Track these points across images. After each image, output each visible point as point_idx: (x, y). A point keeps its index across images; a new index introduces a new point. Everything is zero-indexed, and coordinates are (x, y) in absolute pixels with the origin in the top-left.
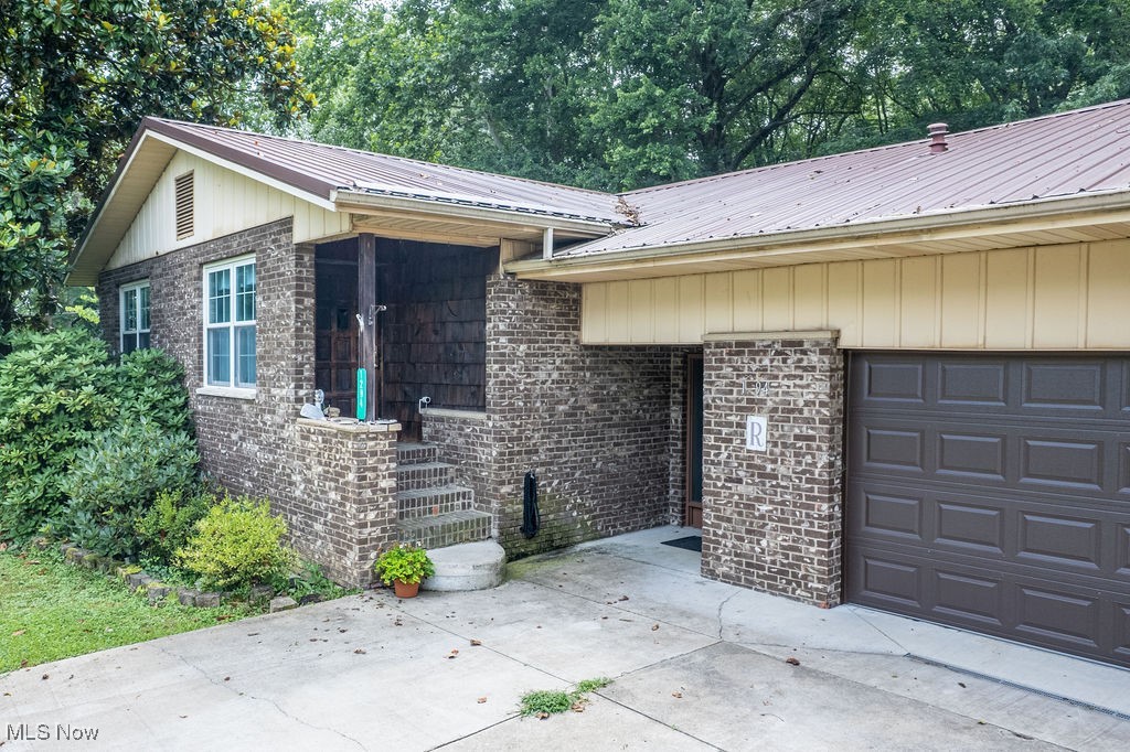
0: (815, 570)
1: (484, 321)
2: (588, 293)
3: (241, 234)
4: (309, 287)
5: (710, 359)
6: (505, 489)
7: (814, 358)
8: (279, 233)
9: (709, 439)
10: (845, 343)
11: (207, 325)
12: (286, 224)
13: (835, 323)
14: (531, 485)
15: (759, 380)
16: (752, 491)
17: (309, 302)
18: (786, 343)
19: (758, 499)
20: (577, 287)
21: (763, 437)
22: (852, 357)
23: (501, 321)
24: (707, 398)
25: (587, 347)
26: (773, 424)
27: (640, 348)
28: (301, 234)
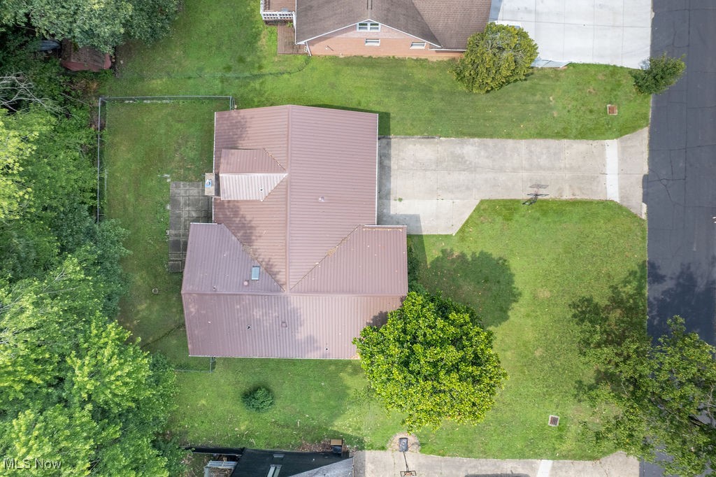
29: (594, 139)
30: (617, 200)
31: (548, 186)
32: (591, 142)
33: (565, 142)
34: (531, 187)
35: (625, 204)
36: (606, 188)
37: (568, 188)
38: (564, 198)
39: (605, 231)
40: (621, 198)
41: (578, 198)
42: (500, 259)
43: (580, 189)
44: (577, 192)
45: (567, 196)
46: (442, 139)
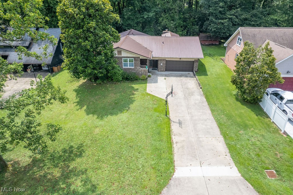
0: (164, 70)
3: (131, 57)
5: (159, 60)
8: (138, 58)
9: (159, 65)
10: (166, 60)
11: (123, 62)
17: (140, 62)
18: (163, 60)
28: (140, 58)
29: (232, 157)
30: (176, 175)
31: (182, 128)
32: (229, 155)
33: (221, 138)
34: (179, 120)
35: (172, 182)
36: (187, 166)
37: (182, 139)
38: (173, 137)
39: (143, 166)
40: (179, 179)
41: (175, 145)
42: (129, 108)
43: (183, 147)
44: (179, 145)
45: (175, 139)
46: (201, 89)
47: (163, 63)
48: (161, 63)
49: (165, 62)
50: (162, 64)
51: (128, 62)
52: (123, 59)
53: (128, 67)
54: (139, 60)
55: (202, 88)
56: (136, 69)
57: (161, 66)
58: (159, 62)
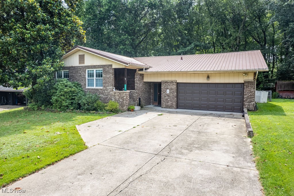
0: (174, 105)
1: (134, 79)
2: (144, 75)
3: (99, 65)
4: (114, 74)
5: (162, 83)
6: (138, 99)
7: (174, 83)
8: (109, 66)
9: (162, 92)
10: (177, 82)
11: (87, 78)
12: (111, 65)
13: (176, 79)
14: (140, 99)
15: (168, 86)
16: (167, 98)
17: (114, 76)
18: (171, 82)
19: (168, 99)
20: (143, 74)
21: (169, 92)
22: (178, 83)
23: (137, 79)
24: (162, 88)
25: (144, 82)
26: (170, 90)
27: (149, 82)
28: (114, 67)
46: (250, 140)
47: (171, 89)
48: (168, 88)
49: (175, 87)
50: (168, 91)
51: (95, 77)
52: (87, 70)
53: (95, 87)
54: (112, 71)
55: (256, 135)
56: (106, 91)
57: (168, 95)
58: (163, 87)
